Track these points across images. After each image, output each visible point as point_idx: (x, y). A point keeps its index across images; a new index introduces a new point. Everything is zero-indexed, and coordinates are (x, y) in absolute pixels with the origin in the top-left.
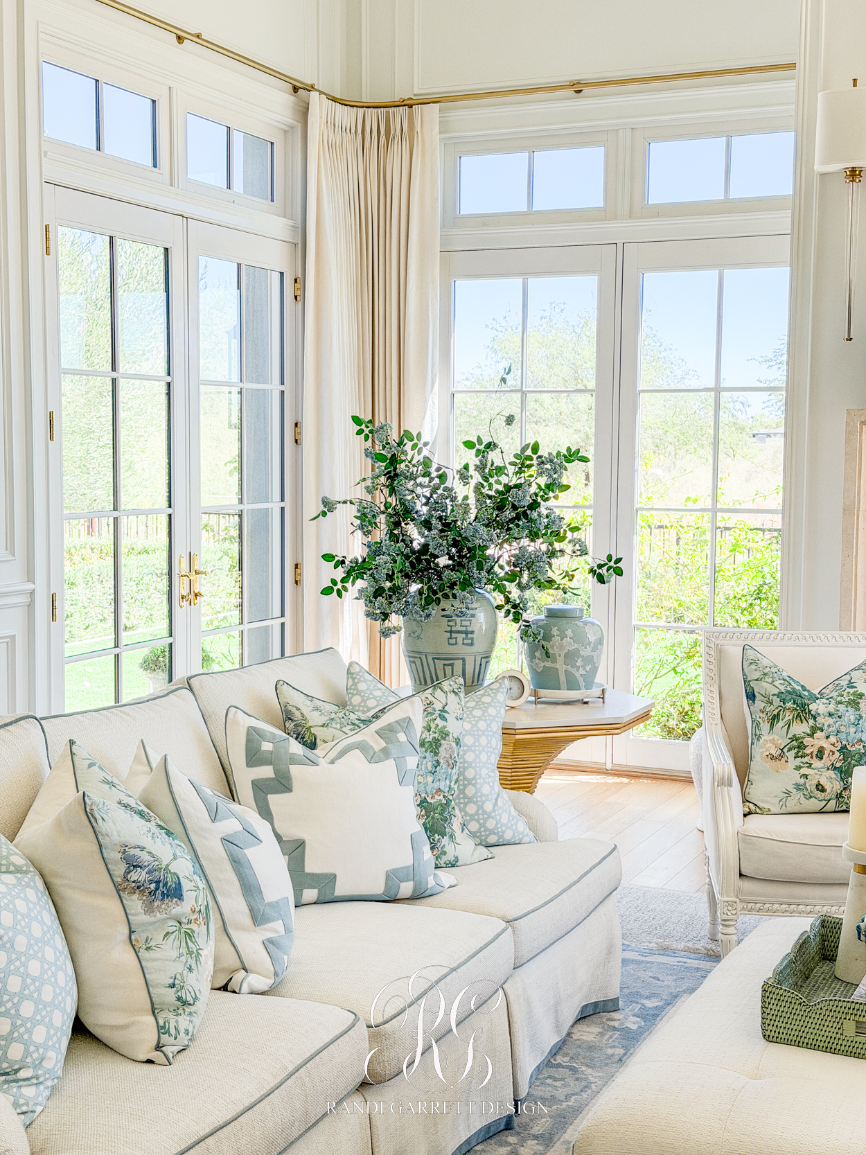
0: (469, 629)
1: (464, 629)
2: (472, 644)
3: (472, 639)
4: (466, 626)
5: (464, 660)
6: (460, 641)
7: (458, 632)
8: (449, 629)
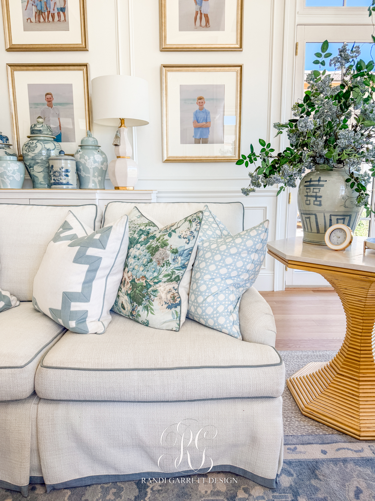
0: (318, 194)
1: (314, 194)
2: (320, 205)
3: (320, 201)
4: (316, 193)
5: (316, 215)
6: (312, 202)
7: (312, 196)
8: (306, 194)
